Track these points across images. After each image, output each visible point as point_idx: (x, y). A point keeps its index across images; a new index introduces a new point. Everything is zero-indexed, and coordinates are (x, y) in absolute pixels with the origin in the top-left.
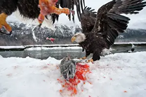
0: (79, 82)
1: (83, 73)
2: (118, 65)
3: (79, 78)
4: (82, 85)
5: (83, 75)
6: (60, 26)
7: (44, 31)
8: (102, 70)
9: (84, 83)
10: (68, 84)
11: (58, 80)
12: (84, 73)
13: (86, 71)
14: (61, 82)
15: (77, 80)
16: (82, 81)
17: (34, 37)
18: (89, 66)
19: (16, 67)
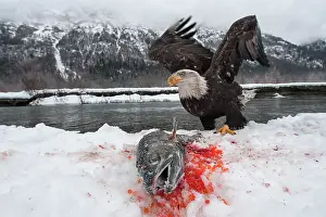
0: (193, 198)
1: (203, 170)
2: (306, 148)
3: (193, 186)
4: (201, 209)
5: (204, 178)
6: (136, 34)
7: (89, 48)
8: (261, 162)
9: (207, 202)
10: (159, 205)
11: (130, 192)
12: (207, 171)
13: (212, 165)
14: (140, 198)
15: (185, 194)
16: (200, 197)
17: (60, 67)
18: (220, 152)
19: (5, 154)
